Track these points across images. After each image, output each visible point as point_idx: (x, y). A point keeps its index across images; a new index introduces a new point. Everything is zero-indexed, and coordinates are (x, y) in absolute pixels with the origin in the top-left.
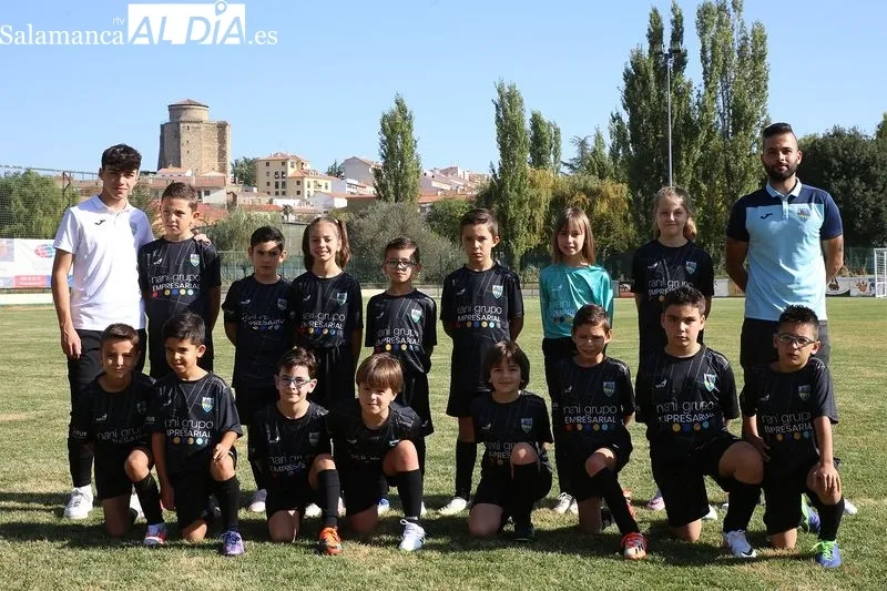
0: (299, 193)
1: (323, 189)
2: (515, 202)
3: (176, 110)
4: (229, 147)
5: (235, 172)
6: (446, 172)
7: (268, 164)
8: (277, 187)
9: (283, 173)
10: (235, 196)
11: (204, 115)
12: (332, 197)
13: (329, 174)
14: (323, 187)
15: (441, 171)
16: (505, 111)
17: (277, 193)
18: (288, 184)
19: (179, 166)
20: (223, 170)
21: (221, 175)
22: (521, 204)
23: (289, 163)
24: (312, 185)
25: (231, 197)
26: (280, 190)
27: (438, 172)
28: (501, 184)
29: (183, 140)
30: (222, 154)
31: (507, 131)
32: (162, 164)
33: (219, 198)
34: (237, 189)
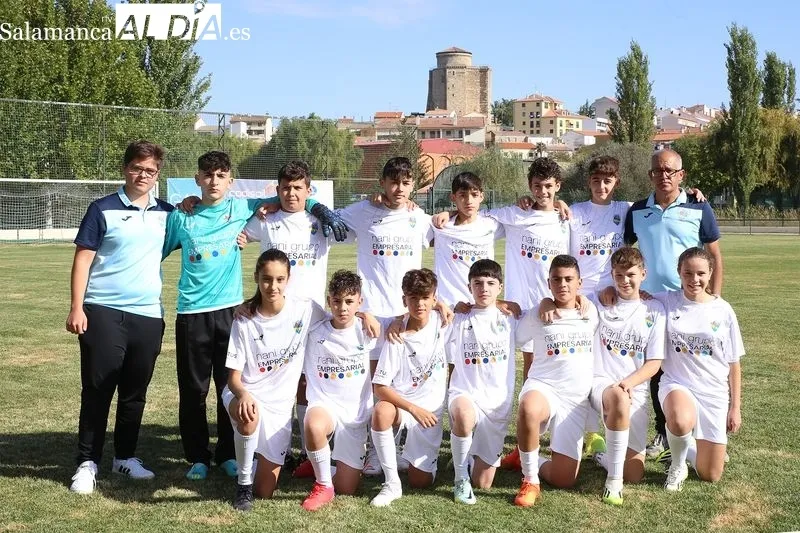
0: (552, 131)
1: (574, 128)
2: (746, 141)
3: (443, 57)
4: (490, 90)
5: (494, 113)
6: (692, 110)
7: (524, 105)
8: (532, 126)
9: (537, 113)
10: (493, 135)
11: (468, 61)
12: (582, 135)
13: (581, 113)
14: (575, 126)
15: (688, 109)
16: (737, 54)
17: (532, 132)
18: (542, 124)
19: (445, 108)
20: (484, 111)
21: (481, 115)
22: (751, 143)
23: (543, 104)
24: (564, 123)
25: (490, 135)
26: (535, 129)
27: (684, 110)
28: (733, 124)
29: (449, 85)
30: (483, 96)
31: (738, 74)
32: (430, 107)
33: (478, 137)
34: (496, 129)
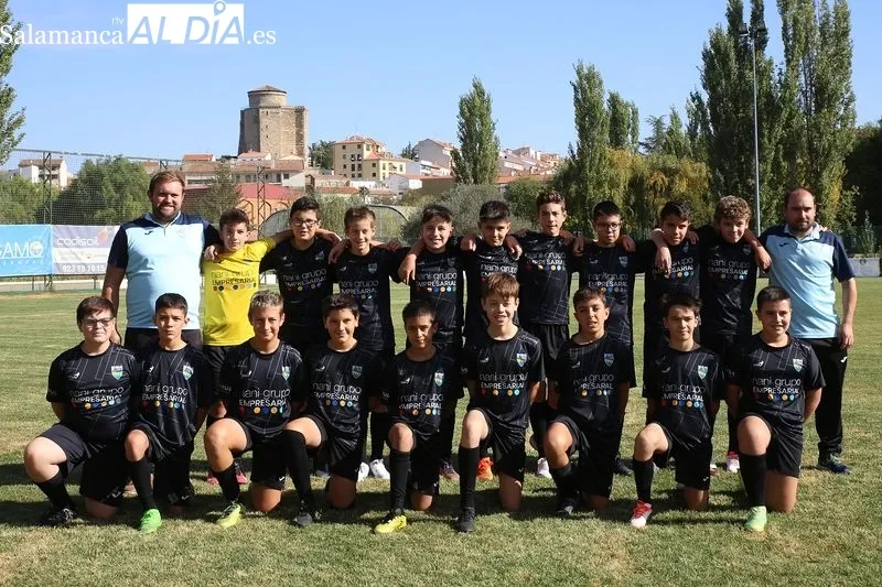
0: (374, 175)
1: (398, 171)
2: (594, 182)
3: (255, 96)
4: (306, 130)
5: (312, 156)
6: (518, 152)
7: (344, 147)
8: (353, 169)
9: (359, 156)
10: (313, 179)
11: (282, 101)
12: (406, 178)
13: (404, 156)
14: (398, 169)
15: (514, 152)
16: (584, 91)
17: (353, 176)
18: (363, 167)
19: (259, 151)
20: (301, 153)
21: (300, 158)
22: (599, 184)
23: (365, 146)
24: (387, 167)
25: (309, 180)
26: (356, 172)
27: (510, 153)
28: (580, 165)
29: (262, 126)
30: (300, 138)
31: (586, 112)
32: (243, 149)
33: (297, 181)
34: (315, 172)
